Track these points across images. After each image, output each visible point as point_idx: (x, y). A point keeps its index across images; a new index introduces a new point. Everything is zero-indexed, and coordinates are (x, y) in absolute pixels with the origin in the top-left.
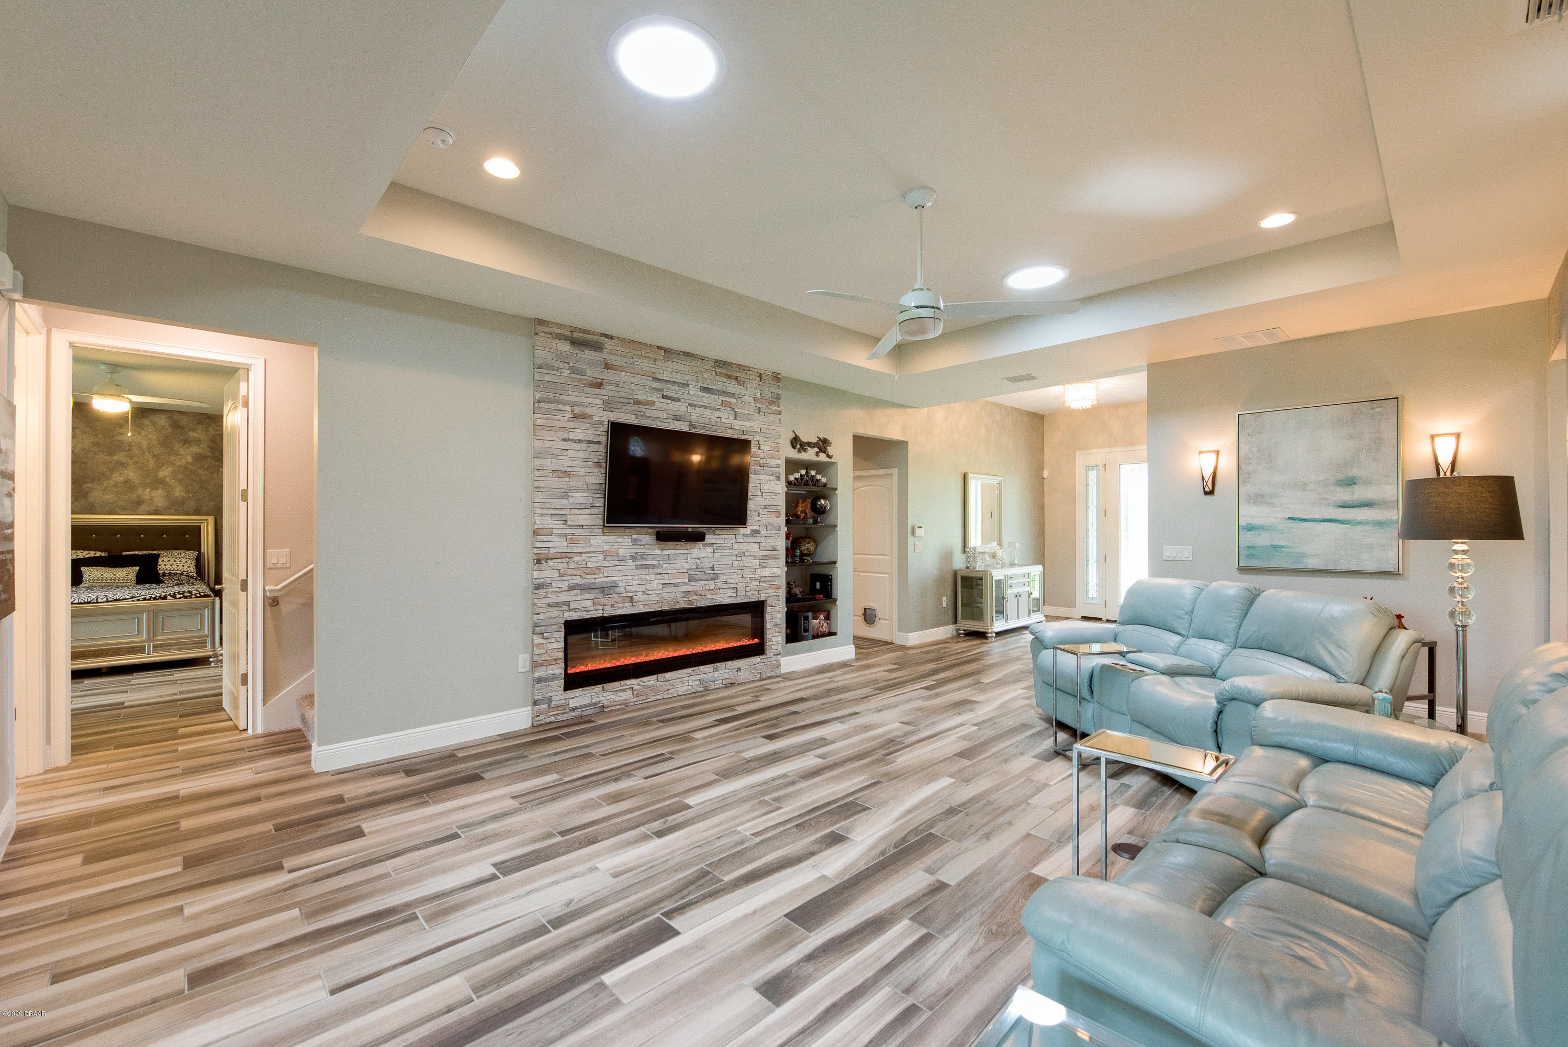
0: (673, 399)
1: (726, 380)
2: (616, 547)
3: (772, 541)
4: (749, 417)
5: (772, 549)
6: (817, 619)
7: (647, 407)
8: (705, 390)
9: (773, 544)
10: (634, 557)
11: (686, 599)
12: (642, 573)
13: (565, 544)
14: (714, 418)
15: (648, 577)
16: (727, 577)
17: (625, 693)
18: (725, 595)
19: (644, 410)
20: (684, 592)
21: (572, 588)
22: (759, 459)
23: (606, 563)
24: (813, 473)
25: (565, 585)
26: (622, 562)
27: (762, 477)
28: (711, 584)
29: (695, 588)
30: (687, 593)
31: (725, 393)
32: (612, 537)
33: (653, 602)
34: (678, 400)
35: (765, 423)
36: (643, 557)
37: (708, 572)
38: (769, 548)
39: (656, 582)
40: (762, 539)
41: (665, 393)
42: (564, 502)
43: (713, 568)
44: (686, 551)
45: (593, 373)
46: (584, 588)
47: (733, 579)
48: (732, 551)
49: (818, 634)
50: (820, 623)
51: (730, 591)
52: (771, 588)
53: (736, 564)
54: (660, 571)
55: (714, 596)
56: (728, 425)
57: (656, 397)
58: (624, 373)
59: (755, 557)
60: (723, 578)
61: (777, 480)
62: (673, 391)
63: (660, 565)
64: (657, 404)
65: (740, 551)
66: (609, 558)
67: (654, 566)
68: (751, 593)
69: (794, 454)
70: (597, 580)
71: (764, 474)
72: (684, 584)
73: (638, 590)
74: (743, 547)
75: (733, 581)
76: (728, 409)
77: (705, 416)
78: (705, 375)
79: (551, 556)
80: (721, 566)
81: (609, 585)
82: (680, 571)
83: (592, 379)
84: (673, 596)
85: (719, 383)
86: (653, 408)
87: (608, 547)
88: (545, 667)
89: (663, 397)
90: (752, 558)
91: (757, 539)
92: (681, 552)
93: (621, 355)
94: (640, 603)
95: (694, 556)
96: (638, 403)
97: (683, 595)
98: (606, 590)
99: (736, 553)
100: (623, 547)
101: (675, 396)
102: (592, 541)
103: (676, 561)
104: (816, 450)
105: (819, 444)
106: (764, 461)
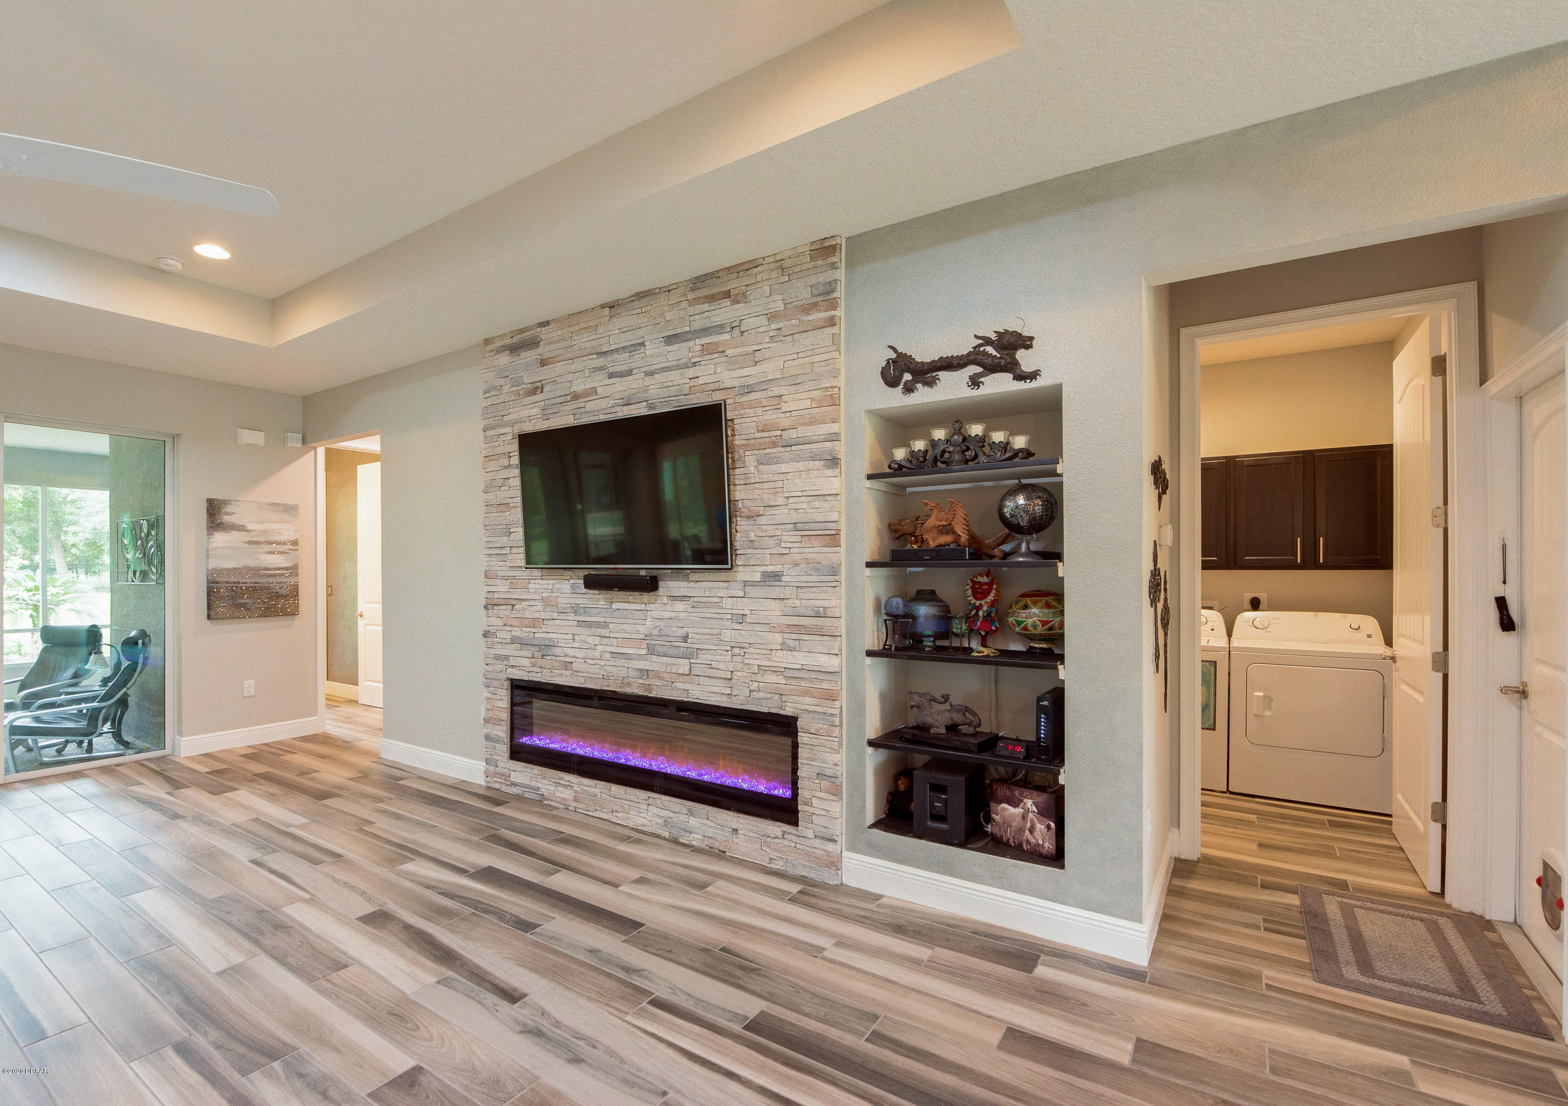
0: (621, 375)
1: (706, 307)
2: (554, 595)
3: (812, 596)
4: (758, 356)
5: (812, 614)
6: (1015, 805)
7: (586, 399)
8: (671, 339)
9: (818, 603)
10: (576, 610)
11: (641, 681)
12: (583, 631)
13: (506, 589)
14: (688, 381)
15: (590, 639)
16: (711, 657)
17: (565, 789)
18: (707, 688)
19: (583, 405)
20: (640, 670)
21: (514, 641)
22: (779, 433)
23: (543, 615)
24: (976, 430)
25: (508, 636)
26: (563, 616)
27: (784, 468)
28: (683, 664)
29: (656, 667)
30: (645, 673)
31: (706, 331)
32: (551, 582)
33: (597, 676)
34: (629, 373)
35: (795, 356)
36: (586, 610)
37: (677, 644)
38: (804, 611)
39: (600, 648)
40: (787, 592)
41: (611, 370)
42: (505, 539)
43: (685, 638)
44: (643, 607)
45: (529, 378)
46: (524, 644)
47: (724, 663)
48: (720, 611)
49: (1021, 845)
50: (1024, 817)
51: (717, 682)
52: (806, 693)
53: (727, 635)
54: (604, 632)
55: (687, 686)
56: (713, 386)
57: (599, 382)
58: (559, 364)
59: (773, 628)
60: (704, 658)
61: (828, 467)
62: (620, 362)
63: (605, 625)
64: (599, 390)
65: (737, 612)
66: (548, 609)
67: (597, 625)
68: (762, 695)
69: (896, 400)
70: (537, 635)
71: (792, 460)
72: (640, 657)
73: (577, 656)
74: (744, 606)
75: (722, 666)
76: (716, 356)
77: (670, 384)
78: (668, 316)
79: (495, 602)
80: (698, 636)
81: (547, 643)
82: (634, 636)
83: (529, 386)
84: (623, 673)
85: (697, 317)
86: (594, 398)
87: (547, 595)
88: (491, 725)
89: (611, 376)
90: (766, 628)
91: (775, 592)
92: (634, 606)
93: (558, 341)
94: (581, 674)
95: (655, 614)
96: (576, 397)
97: (638, 674)
98: (545, 649)
99: (729, 616)
100: (562, 595)
101: (624, 368)
102: (530, 586)
103: (628, 621)
104: (975, 369)
105: (985, 353)
106: (793, 434)
